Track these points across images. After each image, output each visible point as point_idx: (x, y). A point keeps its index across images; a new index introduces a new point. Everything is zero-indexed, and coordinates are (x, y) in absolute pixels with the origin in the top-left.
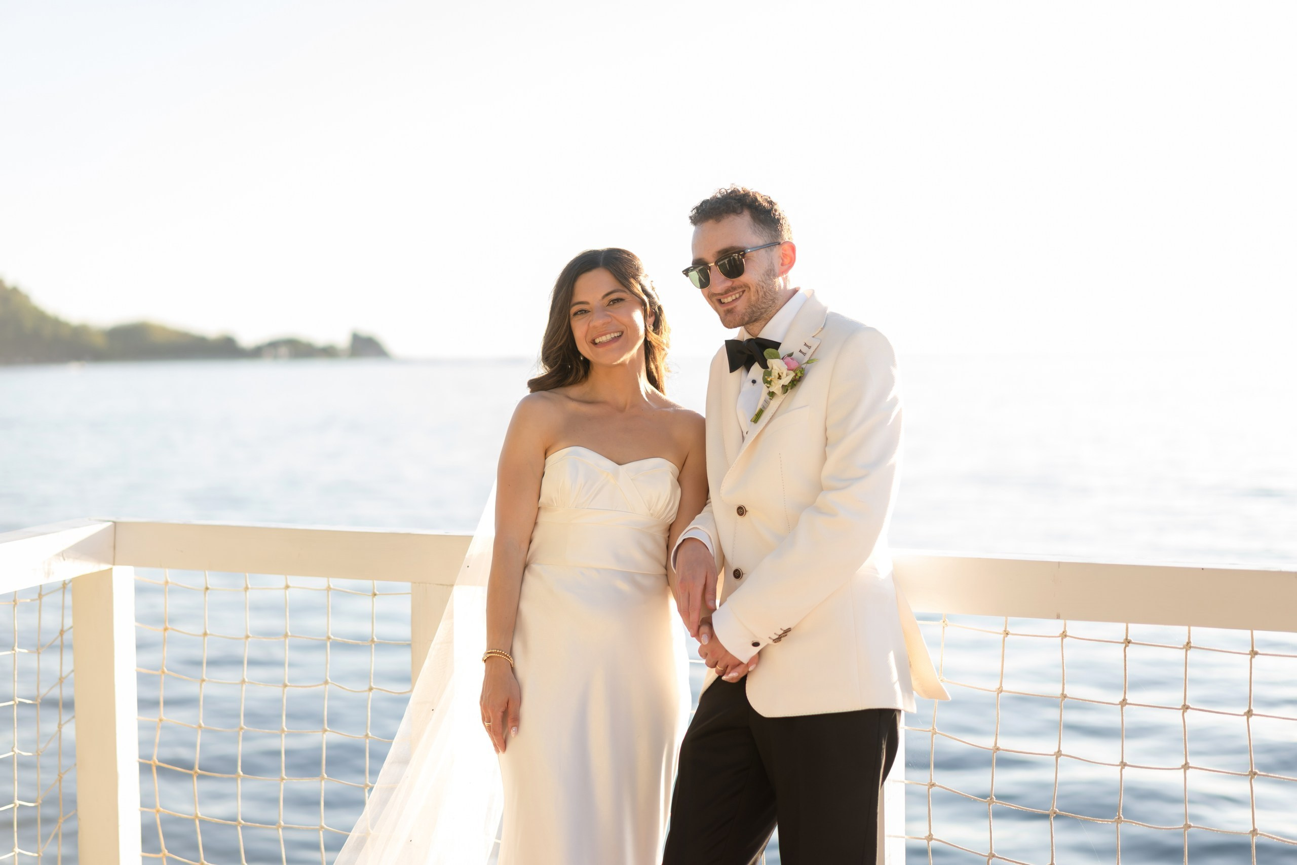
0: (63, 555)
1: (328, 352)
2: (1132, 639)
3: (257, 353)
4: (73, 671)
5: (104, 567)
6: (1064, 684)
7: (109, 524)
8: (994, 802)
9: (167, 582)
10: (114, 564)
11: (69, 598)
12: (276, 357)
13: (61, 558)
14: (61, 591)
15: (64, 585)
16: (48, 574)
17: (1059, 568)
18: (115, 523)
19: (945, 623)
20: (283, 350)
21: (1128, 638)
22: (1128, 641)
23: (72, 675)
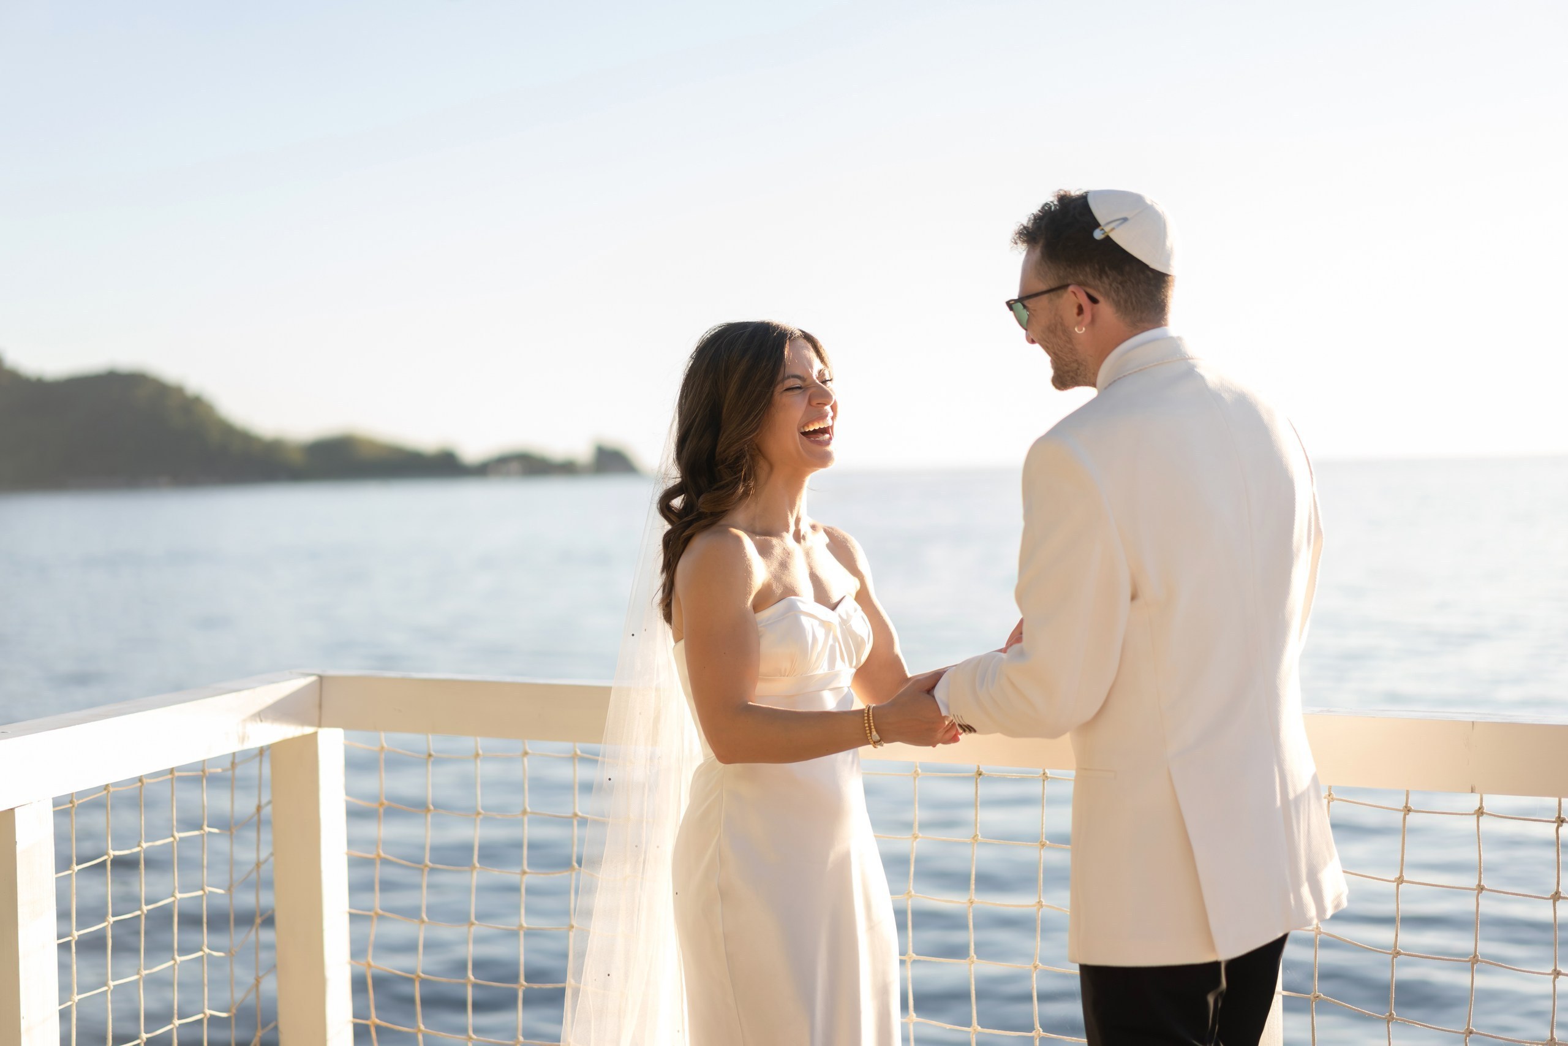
0: (262, 715)
1: (566, 469)
2: (1566, 818)
3: (484, 470)
4: (272, 854)
5: (308, 730)
6: (1480, 873)
7: (312, 679)
8: (1393, 1018)
9: (382, 748)
10: (320, 725)
11: (267, 770)
12: (508, 474)
13: (258, 720)
14: (257, 759)
15: (262, 751)
16: (243, 739)
17: (1473, 729)
18: (321, 678)
19: (1331, 796)
20: (515, 466)
21: (1562, 816)
22: (1562, 819)
23: (272, 859)
